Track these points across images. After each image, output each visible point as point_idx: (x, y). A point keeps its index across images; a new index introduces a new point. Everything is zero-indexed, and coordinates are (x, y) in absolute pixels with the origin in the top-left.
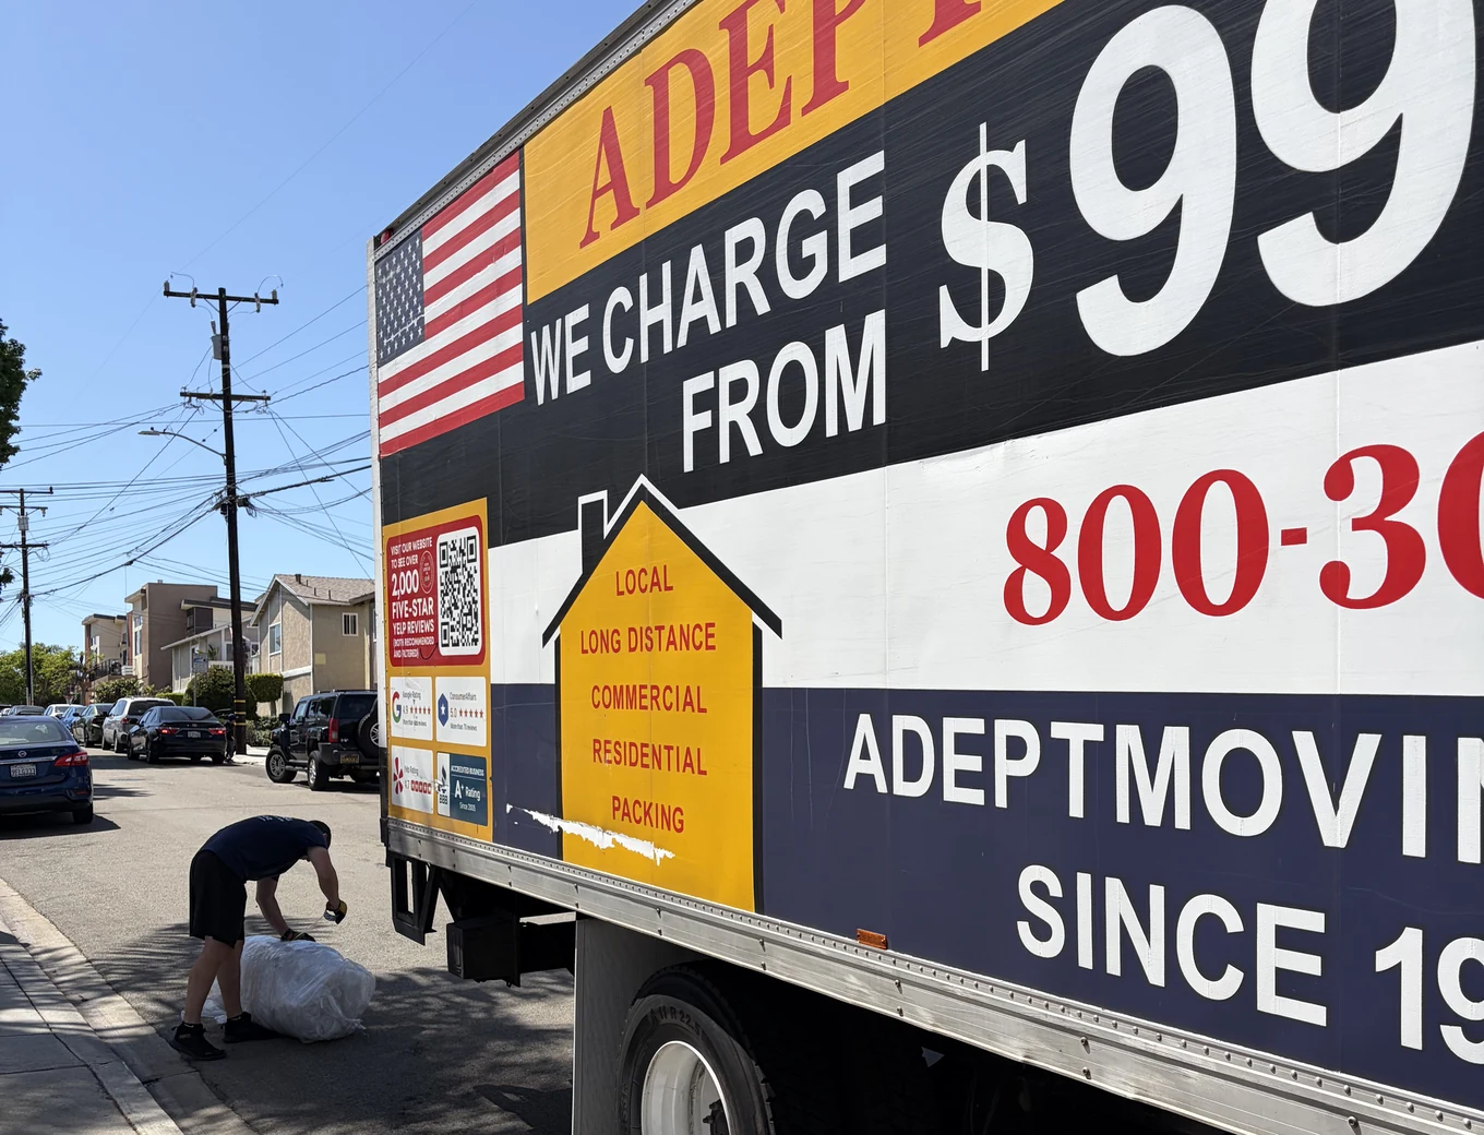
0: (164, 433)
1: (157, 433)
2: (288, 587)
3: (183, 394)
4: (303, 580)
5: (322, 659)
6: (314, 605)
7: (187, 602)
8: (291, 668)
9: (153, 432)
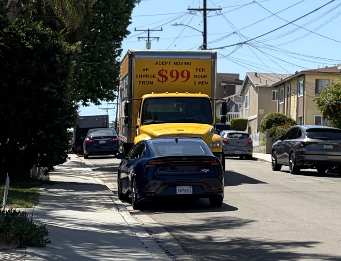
0: (180, 25)
1: (178, 25)
2: (252, 80)
3: (189, 9)
4: (258, 75)
5: (262, 111)
6: (260, 87)
7: (223, 82)
8: (252, 115)
9: (176, 25)
